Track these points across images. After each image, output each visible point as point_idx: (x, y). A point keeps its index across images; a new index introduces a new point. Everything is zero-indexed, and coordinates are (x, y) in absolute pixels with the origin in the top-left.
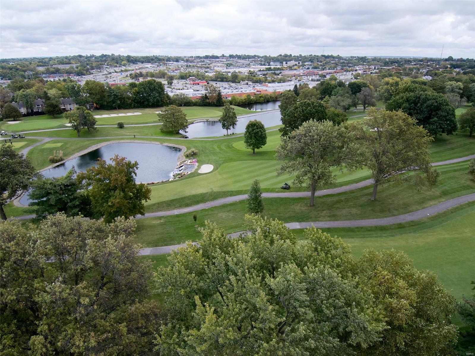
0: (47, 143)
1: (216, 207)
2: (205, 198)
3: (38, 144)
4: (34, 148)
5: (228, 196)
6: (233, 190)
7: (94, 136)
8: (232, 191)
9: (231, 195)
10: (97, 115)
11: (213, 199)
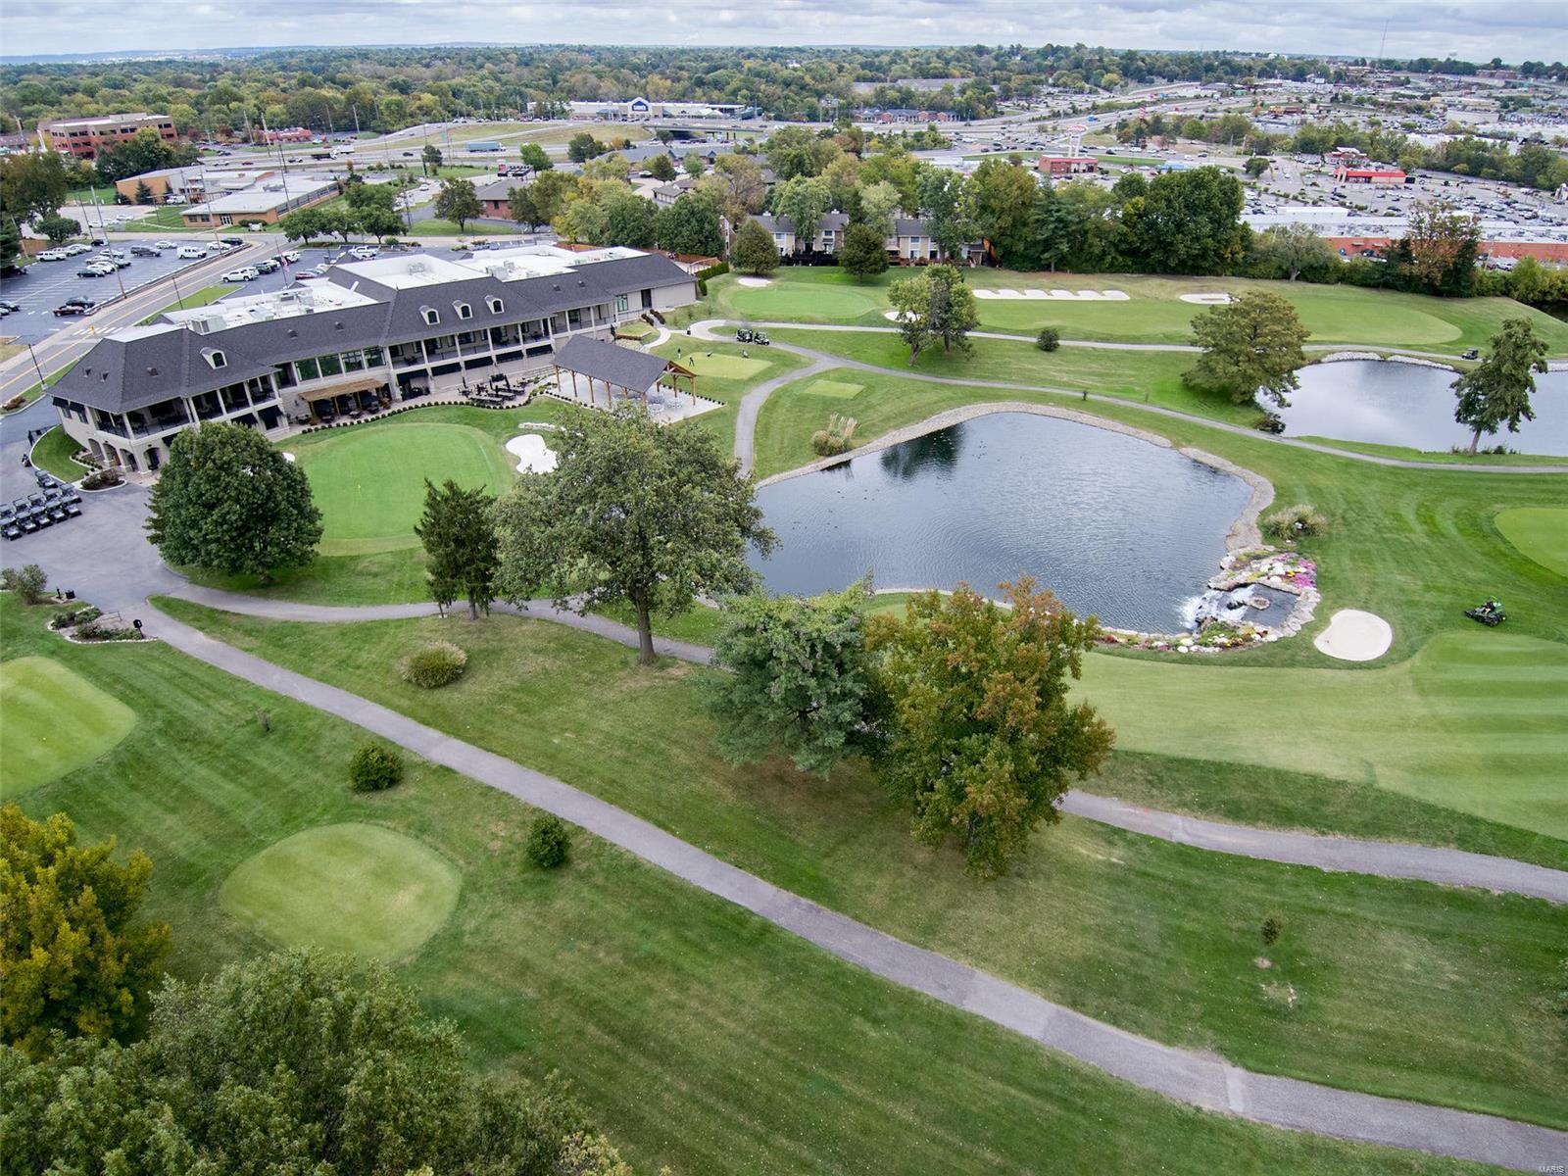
0: (820, 376)
1: (1370, 881)
2: (1328, 810)
3: (797, 375)
4: (784, 390)
5: (1446, 841)
6: (1479, 813)
7: (957, 372)
8: (1473, 820)
9: (1464, 842)
10: (985, 286)
11: (1366, 826)
